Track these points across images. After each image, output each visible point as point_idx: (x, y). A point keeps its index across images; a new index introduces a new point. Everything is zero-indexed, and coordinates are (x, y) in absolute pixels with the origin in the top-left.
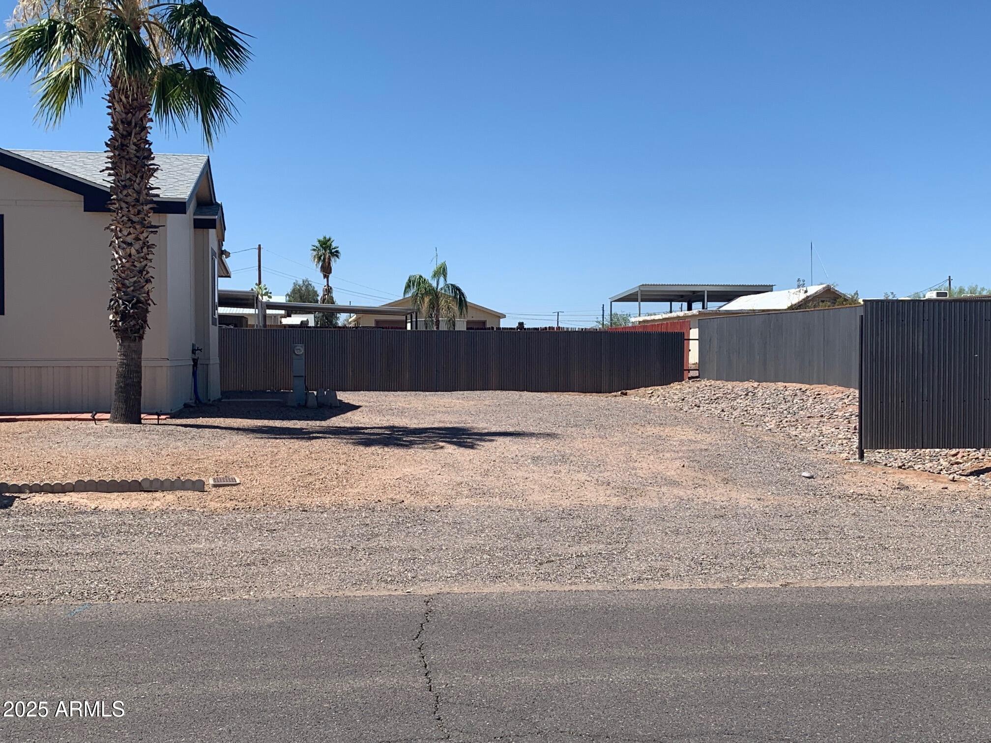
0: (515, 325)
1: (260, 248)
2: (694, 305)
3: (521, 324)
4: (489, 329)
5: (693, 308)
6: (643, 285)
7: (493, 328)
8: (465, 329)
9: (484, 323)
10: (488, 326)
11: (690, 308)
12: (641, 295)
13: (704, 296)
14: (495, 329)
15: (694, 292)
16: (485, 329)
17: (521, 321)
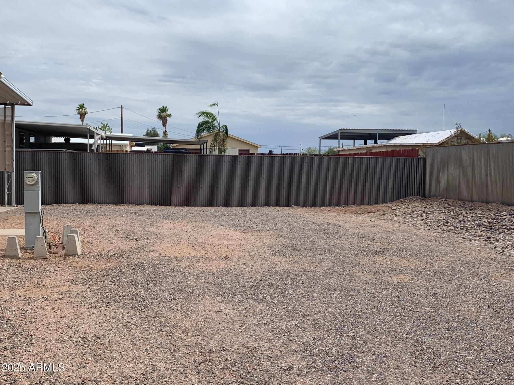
0: (267, 152)
1: (122, 107)
2: (368, 142)
3: (271, 152)
4: (252, 154)
5: (367, 143)
6: (341, 129)
7: (254, 154)
8: (238, 154)
9: (248, 150)
10: (251, 152)
11: (366, 144)
12: (340, 135)
13: (377, 136)
14: (256, 155)
15: (370, 134)
16: (250, 154)
17: (271, 150)
